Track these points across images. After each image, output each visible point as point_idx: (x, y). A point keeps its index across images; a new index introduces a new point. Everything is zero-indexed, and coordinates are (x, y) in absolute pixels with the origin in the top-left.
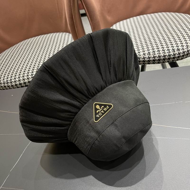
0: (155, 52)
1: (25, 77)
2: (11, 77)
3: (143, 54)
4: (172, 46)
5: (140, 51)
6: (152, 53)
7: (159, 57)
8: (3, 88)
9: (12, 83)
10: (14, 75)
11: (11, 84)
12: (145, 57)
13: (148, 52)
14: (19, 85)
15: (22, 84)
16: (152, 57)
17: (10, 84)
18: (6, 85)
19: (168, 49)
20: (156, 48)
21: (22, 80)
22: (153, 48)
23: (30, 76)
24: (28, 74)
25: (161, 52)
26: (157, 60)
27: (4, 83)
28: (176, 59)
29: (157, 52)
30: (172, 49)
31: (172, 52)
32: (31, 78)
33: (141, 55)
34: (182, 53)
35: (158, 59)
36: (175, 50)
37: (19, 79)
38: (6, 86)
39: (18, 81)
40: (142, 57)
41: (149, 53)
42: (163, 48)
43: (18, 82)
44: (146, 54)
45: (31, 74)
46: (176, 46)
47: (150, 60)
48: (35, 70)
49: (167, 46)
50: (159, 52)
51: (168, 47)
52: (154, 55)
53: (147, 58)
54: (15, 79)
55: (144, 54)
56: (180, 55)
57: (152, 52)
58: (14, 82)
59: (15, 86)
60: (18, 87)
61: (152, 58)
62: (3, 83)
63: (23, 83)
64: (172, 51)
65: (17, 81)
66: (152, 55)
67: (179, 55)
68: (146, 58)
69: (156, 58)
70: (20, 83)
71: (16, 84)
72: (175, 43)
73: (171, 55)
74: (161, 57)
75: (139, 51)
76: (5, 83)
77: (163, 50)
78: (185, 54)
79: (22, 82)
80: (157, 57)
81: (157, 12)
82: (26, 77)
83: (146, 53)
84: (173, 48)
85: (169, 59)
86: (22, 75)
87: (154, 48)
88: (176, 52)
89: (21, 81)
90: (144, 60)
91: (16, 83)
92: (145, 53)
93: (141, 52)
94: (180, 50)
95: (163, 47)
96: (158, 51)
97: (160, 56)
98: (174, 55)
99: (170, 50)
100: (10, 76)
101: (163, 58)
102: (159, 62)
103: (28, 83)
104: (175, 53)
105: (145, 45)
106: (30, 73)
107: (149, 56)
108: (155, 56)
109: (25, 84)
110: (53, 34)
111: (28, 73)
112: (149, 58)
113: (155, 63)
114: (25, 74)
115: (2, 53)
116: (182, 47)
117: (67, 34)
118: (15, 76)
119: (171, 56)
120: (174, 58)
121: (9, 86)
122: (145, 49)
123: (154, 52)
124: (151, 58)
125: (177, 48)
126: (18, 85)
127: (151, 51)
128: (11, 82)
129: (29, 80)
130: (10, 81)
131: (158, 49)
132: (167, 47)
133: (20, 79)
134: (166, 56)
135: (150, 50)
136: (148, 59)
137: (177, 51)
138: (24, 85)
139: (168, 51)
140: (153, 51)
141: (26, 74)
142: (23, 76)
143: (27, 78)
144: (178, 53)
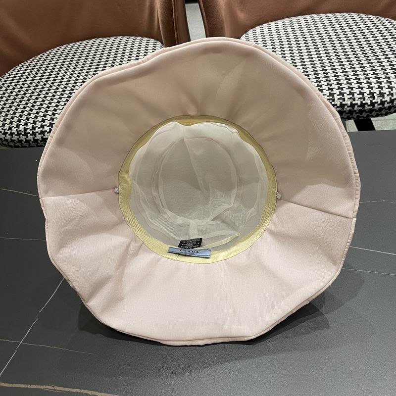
0: (335, 95)
2: (35, 122)
4: (369, 86)
6: (328, 98)
7: (342, 106)
8: (14, 145)
9: (35, 136)
10: (40, 119)
11: (33, 136)
17: (30, 137)
18: (22, 137)
19: (360, 91)
20: (336, 87)
25: (346, 97)
27: (19, 134)
28: (374, 113)
30: (368, 93)
31: (369, 98)
34: (388, 103)
36: (375, 94)
38: (22, 140)
42: (352, 89)
46: (377, 87)
49: (358, 85)
50: (343, 96)
51: (362, 88)
54: (42, 126)
56: (383, 105)
57: (328, 96)
58: (39, 134)
59: (41, 141)
62: (16, 134)
64: (369, 96)
67: (381, 106)
71: (44, 137)
72: (375, 81)
73: (367, 104)
74: (346, 107)
76: (21, 134)
77: (351, 93)
78: (394, 104)
81: (340, 12)
84: (372, 91)
85: (361, 112)
87: (333, 86)
88: (377, 99)
91: (44, 135)
94: (386, 95)
95: (351, 86)
96: (341, 94)
97: (345, 105)
98: (373, 104)
99: (365, 95)
100: (31, 121)
101: (349, 109)
104: (374, 101)
110: (120, 37)
115: (12, 69)
116: (390, 90)
117: (152, 41)
118: (43, 121)
119: (366, 107)
120: (371, 111)
121: (30, 140)
123: (332, 95)
125: (380, 91)
128: (34, 134)
130: (30, 130)
131: (340, 90)
132: (359, 87)
134: (356, 106)
135: (324, 91)
137: (378, 97)
139: (361, 96)
140: (330, 93)
144: (379, 102)
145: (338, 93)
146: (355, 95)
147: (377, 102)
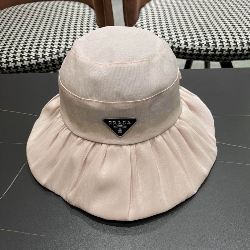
0: (217, 43)
1: (17, 57)
3: (198, 44)
4: (240, 38)
5: (195, 39)
6: (212, 45)
7: (222, 50)
12: (201, 48)
13: (207, 42)
14: (6, 69)
15: (12, 69)
16: (212, 49)
19: (234, 41)
20: (218, 37)
21: (12, 61)
22: (214, 38)
23: (26, 57)
24: (21, 54)
25: (225, 44)
26: (218, 55)
28: (243, 57)
29: (219, 43)
30: (240, 42)
32: (26, 61)
33: (196, 46)
35: (220, 54)
36: (244, 43)
37: (6, 59)
39: (5, 63)
40: (197, 49)
41: (208, 44)
42: (228, 39)
43: (5, 65)
44: (203, 45)
45: (27, 54)
46: (245, 39)
47: (207, 54)
48: (33, 49)
49: (233, 36)
50: (223, 44)
52: (214, 47)
53: (204, 51)
55: (201, 45)
57: (212, 43)
60: (4, 72)
61: (212, 51)
63: (13, 66)
64: (241, 44)
65: (3, 62)
66: (211, 47)
67: (248, 52)
68: (202, 51)
69: (217, 53)
70: (9, 66)
71: (2, 67)
72: (243, 34)
73: (239, 50)
74: (224, 51)
75: (193, 40)
77: (228, 42)
79: (11, 65)
80: (219, 51)
82: (18, 59)
83: (203, 43)
84: (242, 41)
86: (12, 55)
88: (246, 47)
89: (10, 63)
90: (200, 54)
91: (1, 65)
92: (201, 43)
93: (195, 42)
95: (227, 37)
96: (221, 42)
98: (243, 50)
99: (238, 43)
101: (226, 53)
102: (220, 59)
103: (21, 68)
104: (243, 48)
105: (201, 33)
106: (25, 53)
107: (207, 48)
108: (216, 48)
109: (16, 69)
111: (22, 52)
112: (207, 51)
113: (214, 60)
114: (17, 53)
119: (238, 52)
120: (241, 55)
122: (201, 37)
123: (215, 43)
124: (210, 51)
125: (247, 42)
126: (4, 69)
127: (211, 41)
129: (23, 63)
131: (220, 40)
132: (233, 38)
133: (8, 60)
134: (232, 51)
135: (209, 40)
136: (205, 53)
138: (15, 71)
139: (234, 44)
140: (213, 41)
141: (20, 54)
142: (14, 57)
143: (21, 59)
144: (247, 49)
145: (219, 42)
146: (231, 43)
147: (245, 49)
